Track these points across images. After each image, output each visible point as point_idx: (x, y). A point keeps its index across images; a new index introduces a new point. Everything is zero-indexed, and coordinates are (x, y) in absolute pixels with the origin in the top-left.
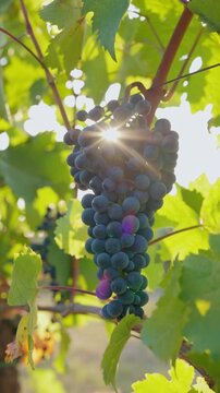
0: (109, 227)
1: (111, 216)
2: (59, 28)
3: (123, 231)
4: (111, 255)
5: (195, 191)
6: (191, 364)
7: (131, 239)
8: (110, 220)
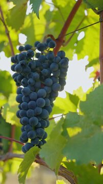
0: (29, 103)
1: (31, 98)
2: (14, 4)
3: (37, 106)
4: (29, 118)
5: (75, 95)
6: (66, 179)
7: (40, 110)
8: (30, 100)
